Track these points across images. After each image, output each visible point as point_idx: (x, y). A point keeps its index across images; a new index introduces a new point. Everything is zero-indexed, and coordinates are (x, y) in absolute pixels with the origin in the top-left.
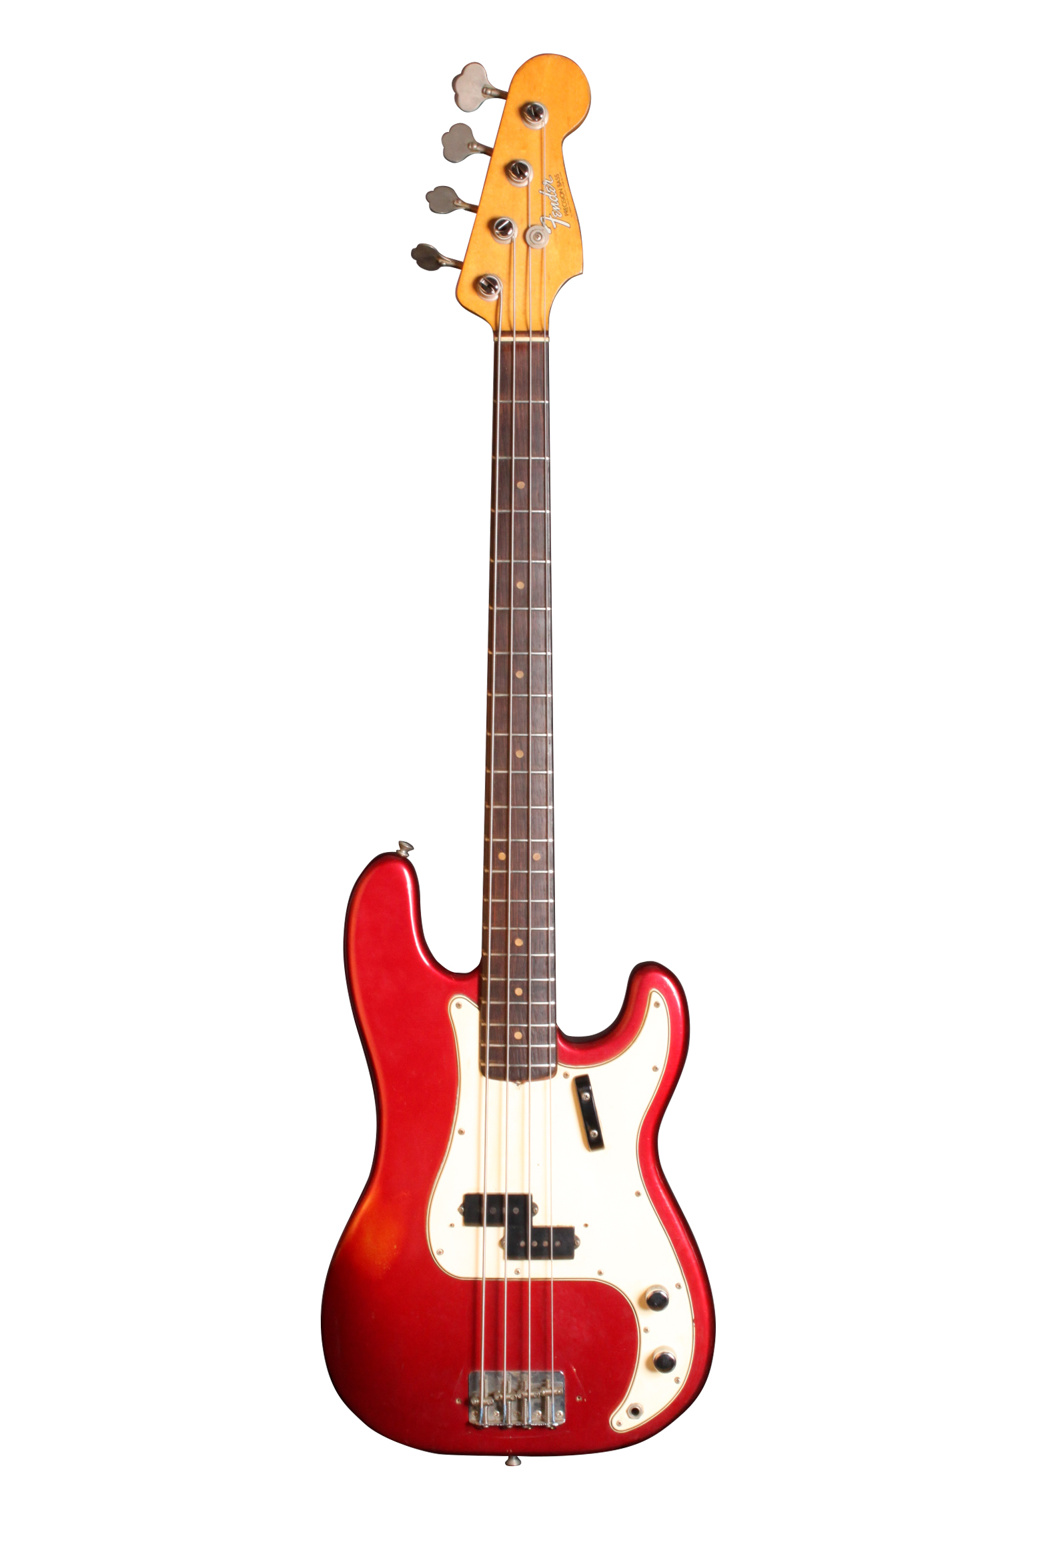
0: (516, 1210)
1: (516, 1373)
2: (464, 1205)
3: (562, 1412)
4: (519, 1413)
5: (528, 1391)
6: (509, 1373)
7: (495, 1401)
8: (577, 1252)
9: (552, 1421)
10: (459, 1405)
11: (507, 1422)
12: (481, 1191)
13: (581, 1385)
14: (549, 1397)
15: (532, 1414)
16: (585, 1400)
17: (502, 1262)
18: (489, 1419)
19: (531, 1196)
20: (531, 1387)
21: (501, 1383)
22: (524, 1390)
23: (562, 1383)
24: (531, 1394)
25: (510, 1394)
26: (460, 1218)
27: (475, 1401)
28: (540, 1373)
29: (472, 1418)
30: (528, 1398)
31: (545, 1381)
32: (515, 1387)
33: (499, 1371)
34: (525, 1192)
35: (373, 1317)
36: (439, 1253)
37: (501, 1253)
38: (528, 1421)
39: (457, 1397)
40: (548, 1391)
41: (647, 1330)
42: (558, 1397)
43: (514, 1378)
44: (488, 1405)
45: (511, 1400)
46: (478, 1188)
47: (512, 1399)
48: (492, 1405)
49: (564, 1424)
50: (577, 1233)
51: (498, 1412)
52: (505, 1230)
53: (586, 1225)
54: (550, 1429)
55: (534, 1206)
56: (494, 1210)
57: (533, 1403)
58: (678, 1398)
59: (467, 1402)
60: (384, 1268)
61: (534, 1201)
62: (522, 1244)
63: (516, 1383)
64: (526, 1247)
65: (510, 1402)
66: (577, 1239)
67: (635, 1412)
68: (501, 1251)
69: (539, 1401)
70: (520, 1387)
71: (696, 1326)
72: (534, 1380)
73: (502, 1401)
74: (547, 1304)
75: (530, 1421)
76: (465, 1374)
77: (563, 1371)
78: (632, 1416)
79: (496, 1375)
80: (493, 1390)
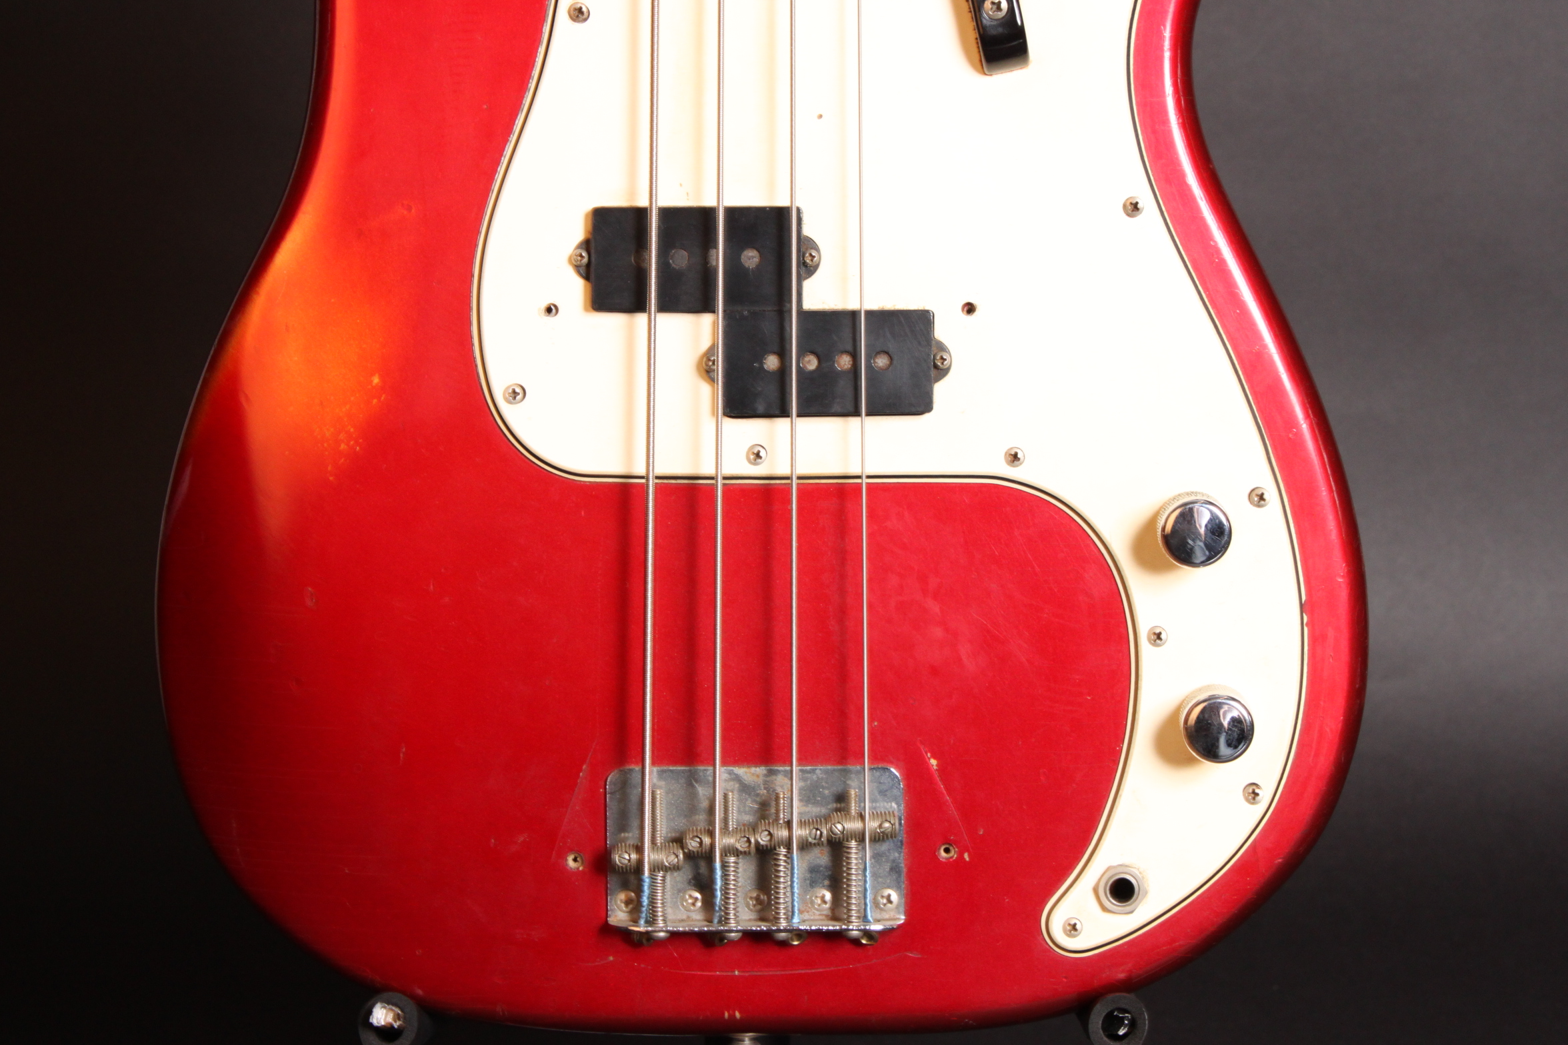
0: (751, 258)
1: (752, 774)
2: (586, 245)
3: (895, 897)
4: (764, 897)
5: (789, 824)
6: (730, 773)
7: (690, 856)
8: (940, 390)
9: (864, 918)
10: (577, 873)
11: (725, 920)
12: (643, 202)
13: (953, 812)
14: (853, 844)
15: (803, 900)
16: (966, 856)
17: (709, 424)
18: (670, 917)
19: (798, 210)
20: (800, 814)
21: (705, 804)
22: (777, 819)
23: (895, 807)
24: (798, 832)
25: (736, 831)
26: (575, 289)
27: (623, 858)
28: (826, 772)
29: (618, 915)
30: (789, 846)
31: (841, 799)
32: (748, 818)
33: (701, 768)
34: (782, 201)
35: (310, 603)
36: (516, 394)
37: (708, 395)
38: (789, 918)
39: (571, 850)
40: (854, 825)
41: (1159, 636)
42: (884, 847)
43: (745, 788)
44: (666, 869)
45: (737, 853)
46: (632, 192)
47: (738, 846)
48: (675, 868)
49: (900, 926)
50: (941, 332)
51: (698, 895)
52: (715, 324)
53: (970, 308)
54: (856, 942)
55: (807, 244)
56: (681, 259)
57: (805, 865)
58: (1254, 847)
59: (601, 864)
60: (343, 446)
61: (807, 231)
62: (772, 362)
63: (752, 805)
64: (783, 372)
65: (732, 859)
66: (942, 347)
67: (1123, 890)
68: (705, 389)
69: (821, 857)
70: (766, 810)
71: (1311, 624)
72: (809, 796)
73: (708, 856)
74: (845, 557)
75: (796, 920)
76: (597, 779)
77: (897, 768)
78: (1110, 903)
79: (691, 781)
80: (681, 823)
